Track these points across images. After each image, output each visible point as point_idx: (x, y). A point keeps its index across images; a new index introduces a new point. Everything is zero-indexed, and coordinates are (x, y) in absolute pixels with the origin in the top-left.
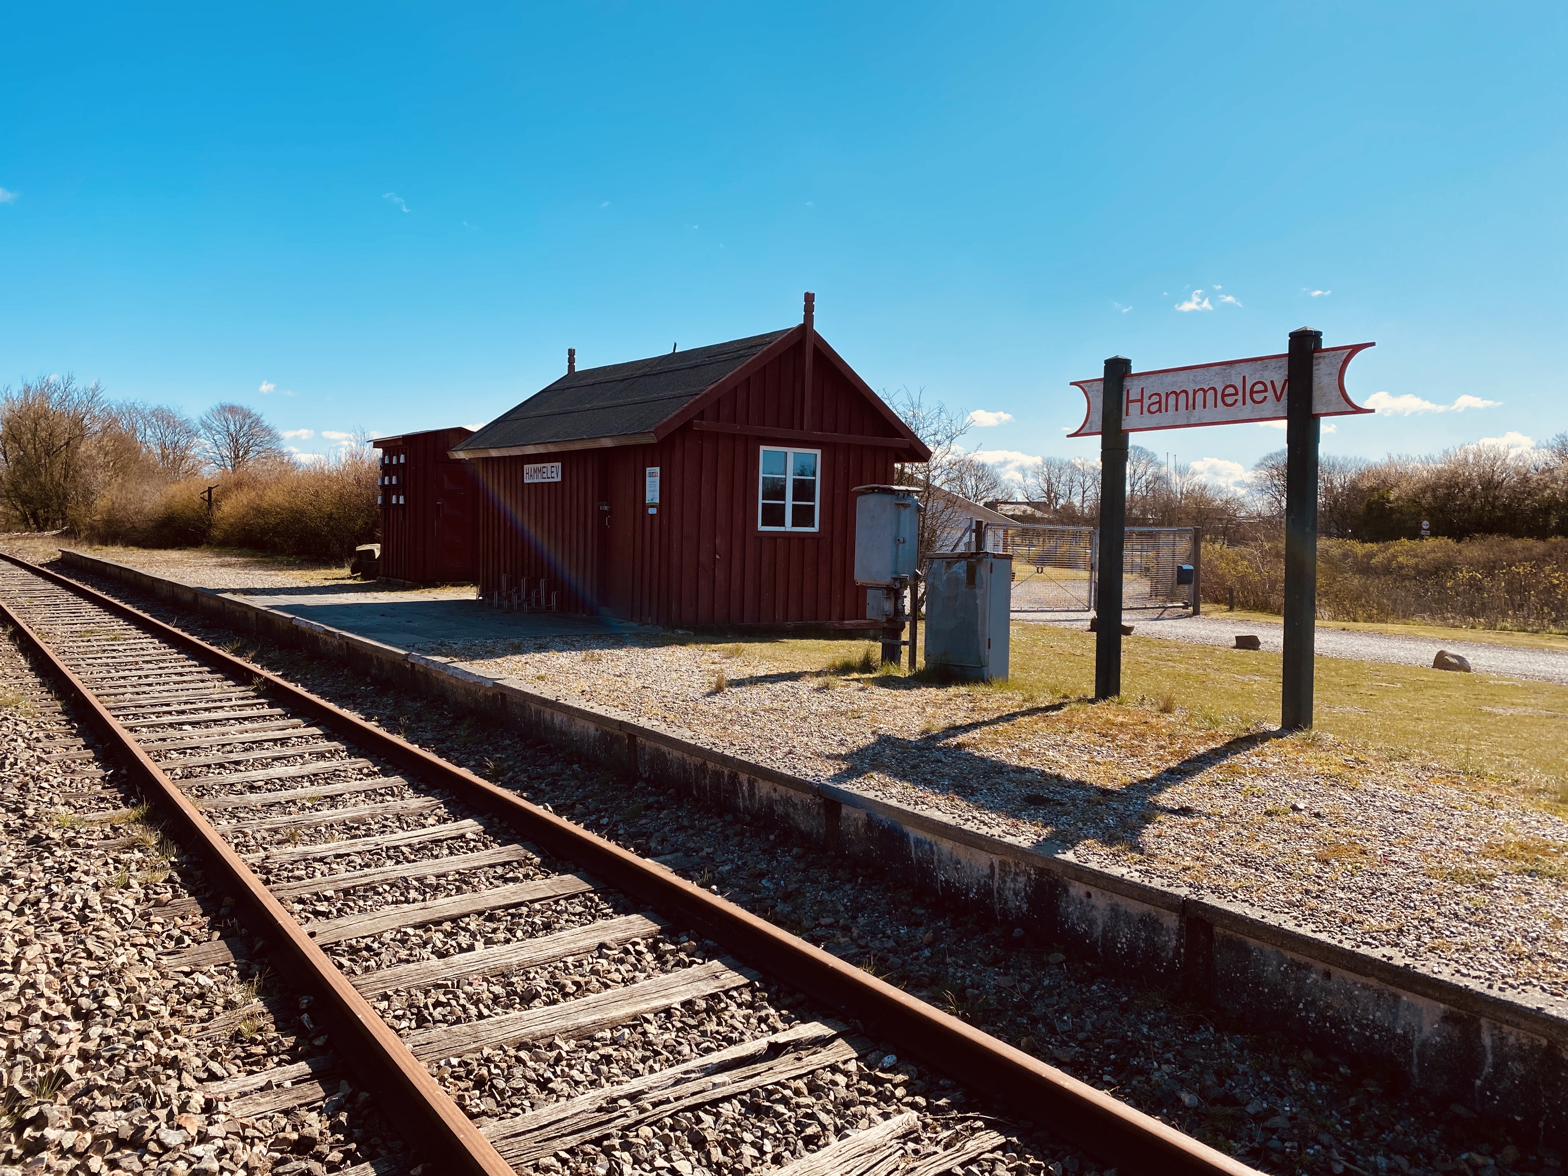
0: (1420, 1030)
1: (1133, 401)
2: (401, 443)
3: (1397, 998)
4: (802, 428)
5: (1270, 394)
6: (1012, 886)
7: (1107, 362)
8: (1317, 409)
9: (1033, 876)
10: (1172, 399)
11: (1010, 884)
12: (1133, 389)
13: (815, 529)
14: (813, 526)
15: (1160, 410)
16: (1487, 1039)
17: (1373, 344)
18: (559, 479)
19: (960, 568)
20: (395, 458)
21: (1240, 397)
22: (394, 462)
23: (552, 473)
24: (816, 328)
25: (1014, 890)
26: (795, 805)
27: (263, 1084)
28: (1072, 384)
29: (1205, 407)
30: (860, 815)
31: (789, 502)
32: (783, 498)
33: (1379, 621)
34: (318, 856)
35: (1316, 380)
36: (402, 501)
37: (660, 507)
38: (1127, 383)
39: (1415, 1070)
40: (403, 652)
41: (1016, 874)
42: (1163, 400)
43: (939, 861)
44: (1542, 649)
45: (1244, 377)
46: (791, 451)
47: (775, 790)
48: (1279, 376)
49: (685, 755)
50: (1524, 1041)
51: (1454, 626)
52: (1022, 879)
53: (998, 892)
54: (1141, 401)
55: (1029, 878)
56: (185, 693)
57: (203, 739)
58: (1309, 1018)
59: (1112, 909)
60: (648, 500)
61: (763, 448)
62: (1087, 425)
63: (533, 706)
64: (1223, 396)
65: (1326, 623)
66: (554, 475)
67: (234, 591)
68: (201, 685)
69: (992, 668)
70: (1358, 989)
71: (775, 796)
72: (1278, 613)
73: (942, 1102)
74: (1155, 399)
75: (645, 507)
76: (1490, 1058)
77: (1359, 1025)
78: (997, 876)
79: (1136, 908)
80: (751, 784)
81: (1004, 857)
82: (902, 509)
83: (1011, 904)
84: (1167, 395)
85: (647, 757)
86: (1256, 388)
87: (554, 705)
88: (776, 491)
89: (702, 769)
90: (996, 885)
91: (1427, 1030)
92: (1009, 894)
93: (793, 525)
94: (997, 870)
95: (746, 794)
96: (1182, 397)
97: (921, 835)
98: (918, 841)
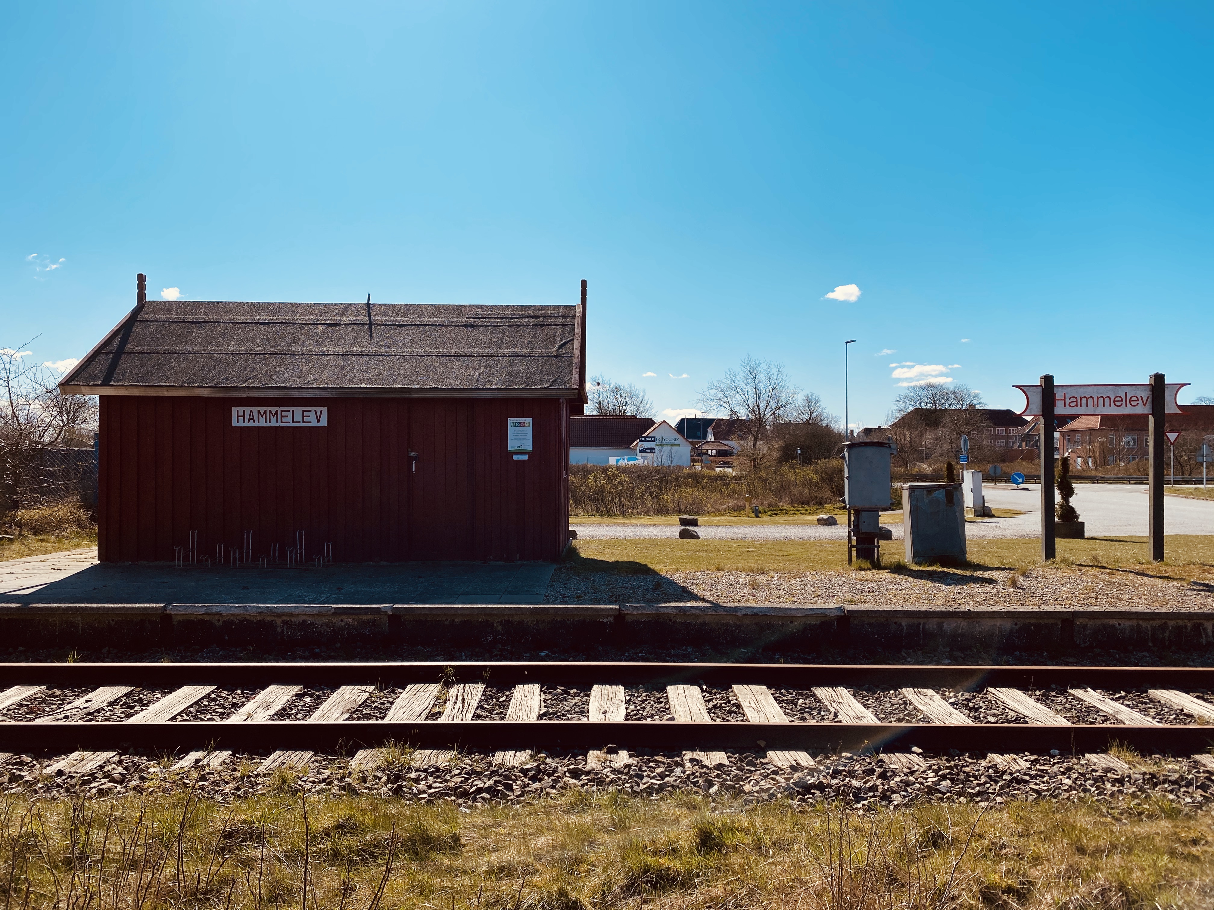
1: (1062, 400)
5: (1140, 402)
7: (1041, 377)
8: (1166, 411)
10: (1084, 401)
12: (1059, 394)
15: (1077, 405)
18: (325, 424)
19: (940, 495)
21: (1124, 402)
23: (306, 417)
35: (1165, 397)
38: (1055, 389)
42: (1079, 401)
45: (1127, 393)
48: (1145, 394)
49: (1141, 622)
54: (1064, 400)
60: (513, 447)
62: (1028, 410)
63: (904, 622)
64: (1114, 401)
66: (310, 419)
74: (1073, 399)
75: (507, 454)
84: (1081, 398)
86: (1132, 399)
96: (1091, 400)
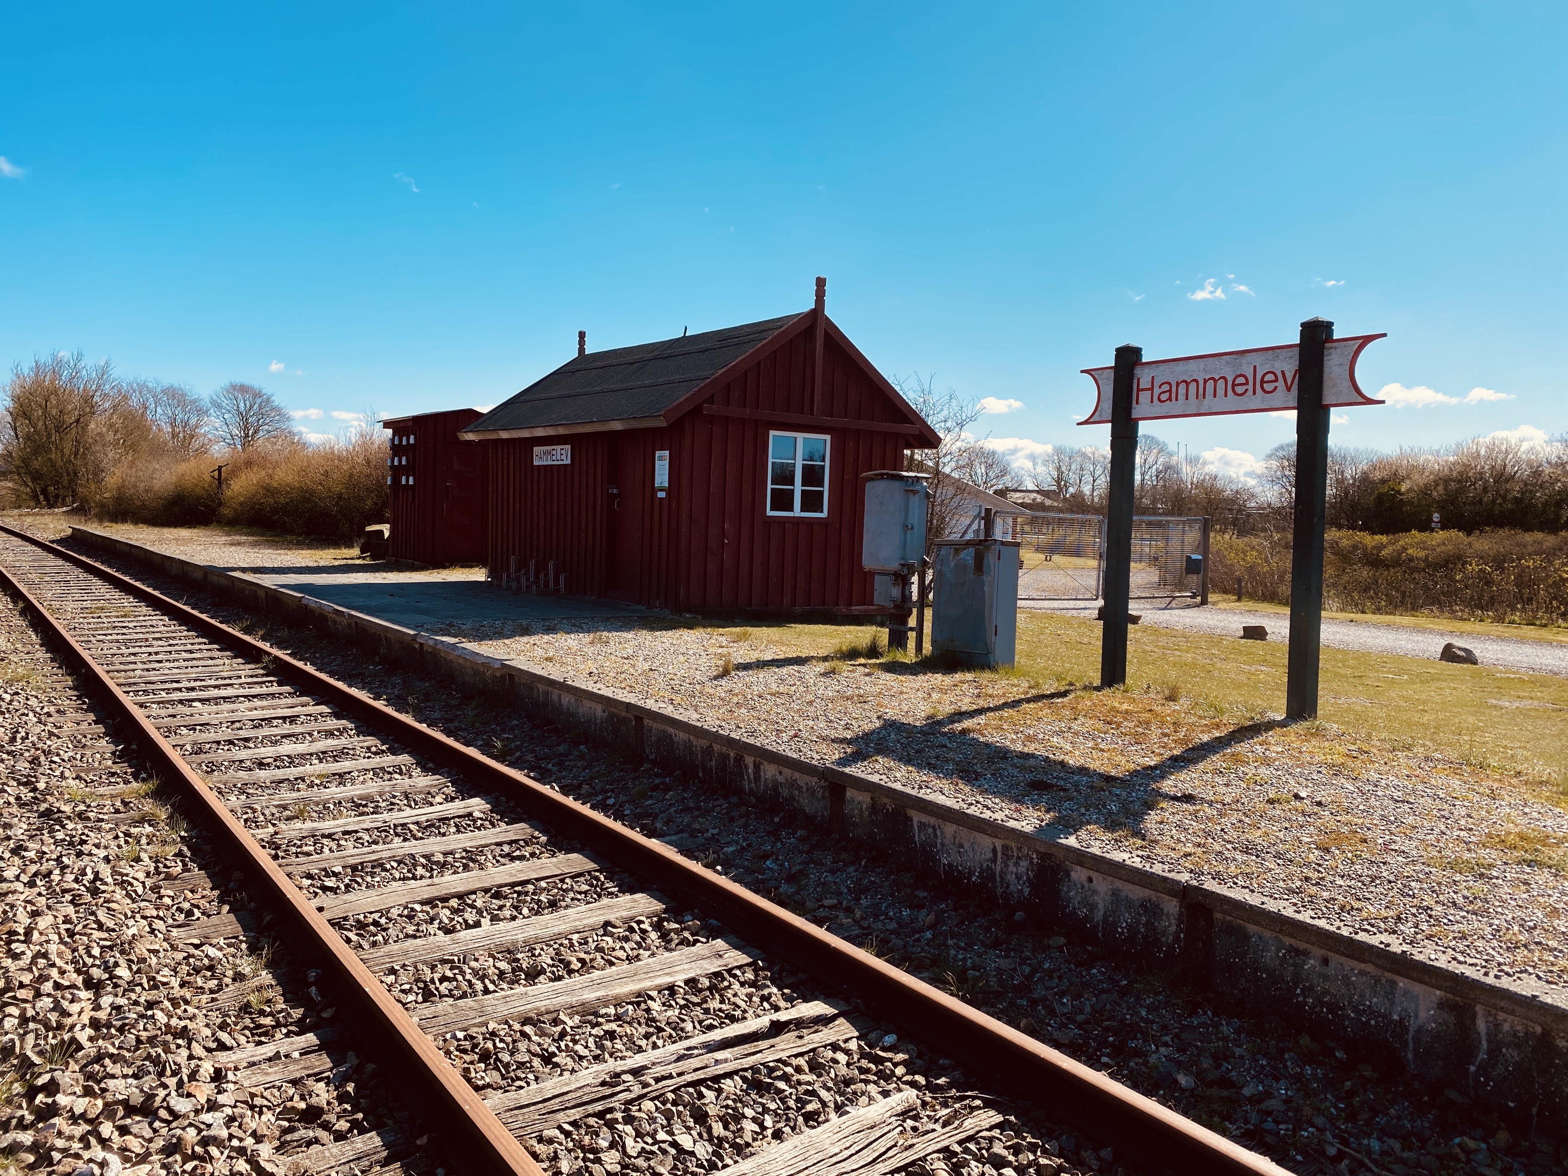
0: (1416, 1017)
1: (1143, 390)
2: (410, 424)
3: (1393, 984)
4: (812, 413)
5: (1280, 383)
6: (1015, 870)
7: (1118, 350)
8: (1327, 400)
9: (1035, 861)
10: (1182, 389)
11: (1012, 868)
12: (1144, 377)
13: (824, 515)
14: (822, 512)
15: (1170, 399)
16: (1481, 1026)
17: (1384, 335)
18: (569, 462)
19: (968, 555)
20: (404, 439)
21: (1250, 387)
22: (404, 443)
23: (562, 455)
24: (827, 312)
25: (1016, 874)
26: (800, 788)
27: (271, 1054)
28: (1082, 372)
29: (1215, 396)
30: (863, 798)
31: (798, 488)
32: (792, 483)
33: (1387, 613)
34: (327, 832)
35: (1326, 370)
36: (411, 482)
37: (669, 490)
38: (1138, 371)
39: (1410, 1056)
40: (412, 632)
41: (1019, 858)
42: (1174, 389)
43: (943, 844)
44: (1550, 643)
45: (1255, 367)
46: (800, 436)
47: (781, 773)
48: (1289, 366)
49: (692, 737)
50: (1519, 1028)
51: (1462, 619)
52: (1024, 863)
53: (1000, 876)
54: (1152, 389)
55: (1031, 863)
56: (195, 670)
57: (212, 716)
58: (1306, 1003)
59: (1113, 894)
60: (657, 484)
61: (772, 433)
62: (1097, 413)
63: (541, 687)
64: (1234, 385)
65: (1334, 614)
66: (564, 457)
67: (244, 570)
68: (210, 662)
69: (998, 654)
70: (1355, 975)
71: (780, 779)
72: (1286, 604)
73: (941, 1081)
74: (1166, 387)
75: (654, 491)
76: (1484, 1044)
77: (1356, 1010)
78: (999, 860)
79: (1137, 893)
80: (757, 767)
81: (1007, 842)
82: (911, 495)
83: (1013, 888)
84: (1178, 384)
85: (653, 739)
86: (1267, 378)
87: (563, 686)
88: (785, 475)
89: (708, 751)
90: (998, 869)
91: (1423, 1015)
92: (1012, 878)
93: (802, 510)
94: (999, 854)
95: (752, 777)
96: (1193, 386)
97: (925, 818)
98: (922, 825)
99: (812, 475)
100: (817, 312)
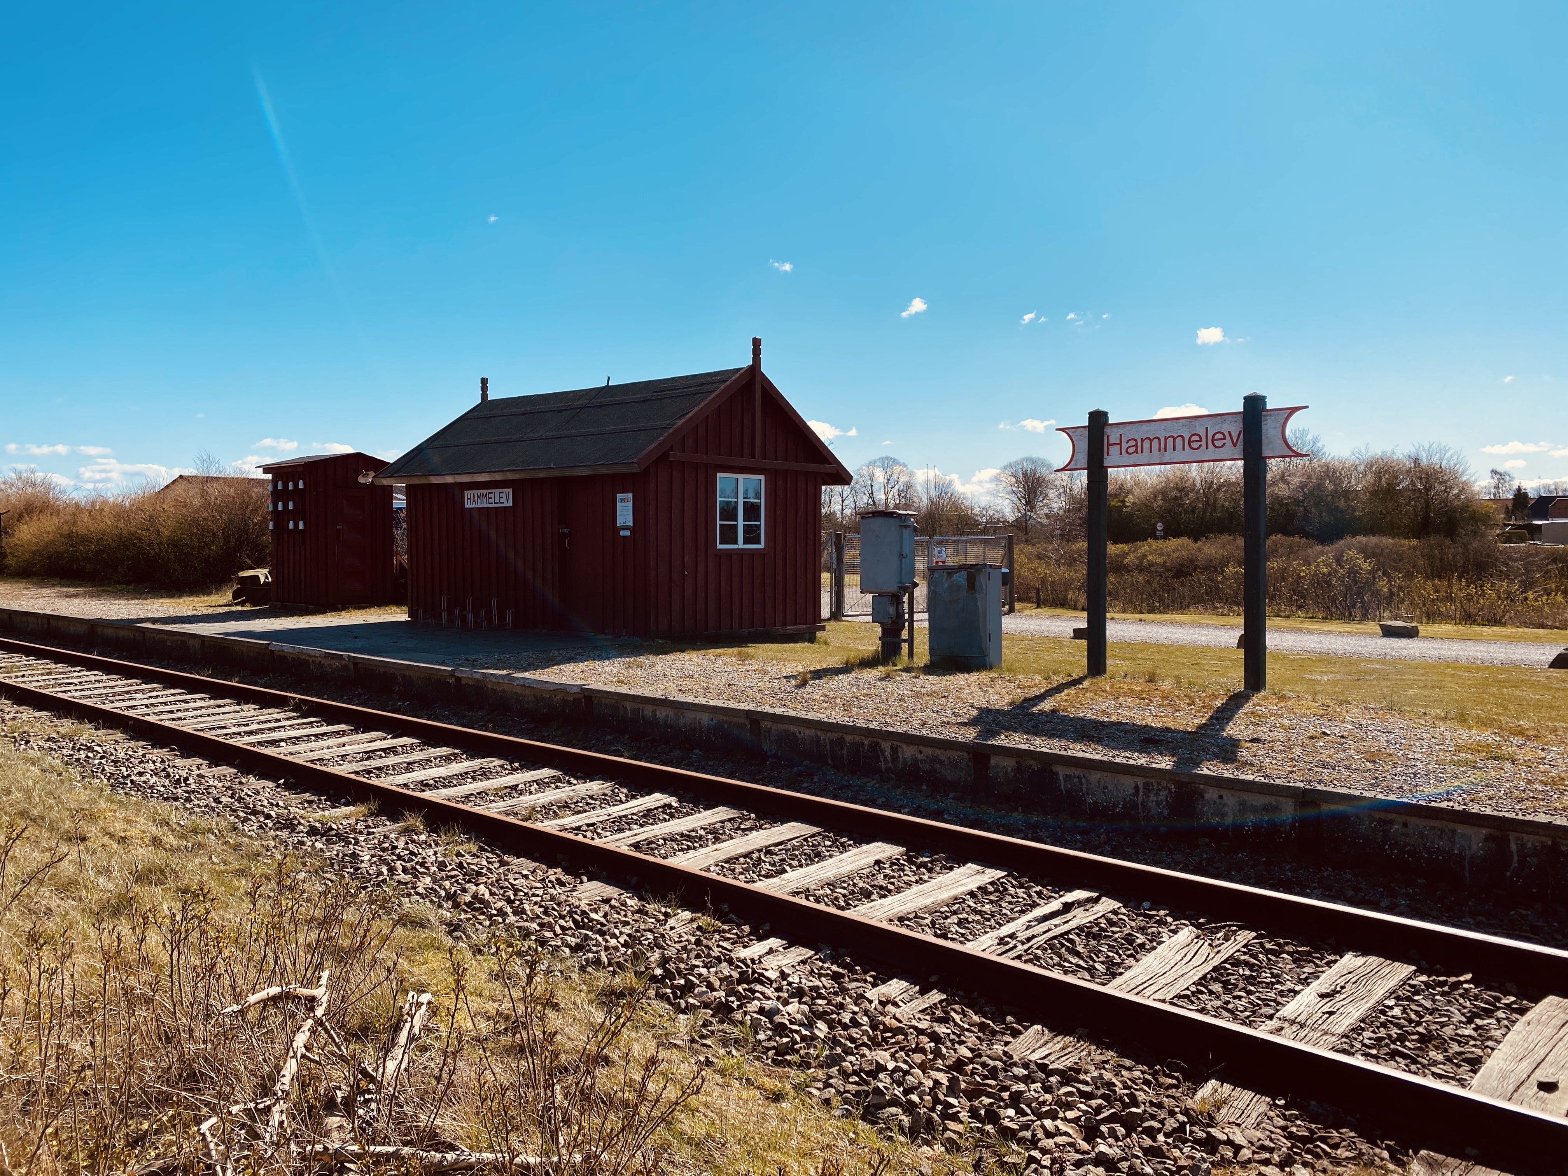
0: (1470, 848)
1: (1112, 445)
2: (301, 469)
3: (1454, 831)
4: (753, 456)
5: (1228, 439)
6: (1155, 799)
7: (1090, 413)
8: (1266, 453)
9: (1173, 790)
10: (1146, 444)
11: (1153, 798)
12: (1113, 436)
13: (761, 546)
14: (759, 543)
15: (1136, 451)
16: (1513, 847)
17: (1307, 407)
18: (510, 504)
19: (961, 578)
20: (291, 484)
21: (1203, 443)
22: (291, 487)
23: (503, 499)
24: (764, 369)
25: (1156, 802)
26: (942, 762)
28: (1057, 430)
29: (1174, 450)
30: (1009, 763)
31: (741, 523)
32: (735, 519)
35: (1264, 431)
36: (301, 526)
37: (633, 529)
38: (1107, 430)
39: (1467, 874)
40: (450, 669)
41: (1159, 790)
42: (1139, 444)
43: (1087, 789)
45: (1207, 429)
46: (741, 477)
47: (921, 752)
48: (1235, 428)
49: (819, 733)
50: (1537, 844)
52: (1163, 794)
53: (1142, 805)
54: (1120, 444)
55: (1170, 792)
56: (217, 717)
57: (325, 750)
58: (1393, 854)
59: (1241, 804)
60: (620, 522)
61: (719, 475)
62: (1073, 463)
63: (629, 705)
64: (1190, 442)
66: (504, 500)
69: (992, 658)
70: (1428, 830)
71: (920, 757)
74: (1132, 443)
75: (616, 530)
76: (1516, 858)
77: (1428, 852)
78: (1141, 793)
79: (1259, 800)
80: (894, 750)
81: (1147, 780)
82: (904, 530)
83: (1154, 812)
84: (1143, 441)
85: (773, 738)
86: (1216, 437)
88: (729, 512)
89: (841, 742)
90: (1140, 799)
91: (1474, 847)
92: (1152, 805)
93: (745, 543)
94: (1141, 790)
95: (889, 758)
96: (1155, 443)
97: (1069, 771)
98: (1068, 778)
99: (751, 510)
100: (755, 368)
